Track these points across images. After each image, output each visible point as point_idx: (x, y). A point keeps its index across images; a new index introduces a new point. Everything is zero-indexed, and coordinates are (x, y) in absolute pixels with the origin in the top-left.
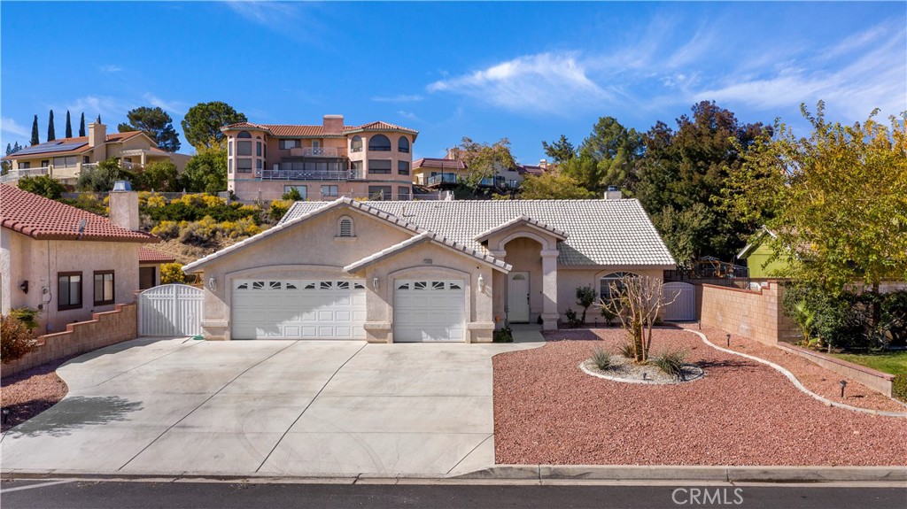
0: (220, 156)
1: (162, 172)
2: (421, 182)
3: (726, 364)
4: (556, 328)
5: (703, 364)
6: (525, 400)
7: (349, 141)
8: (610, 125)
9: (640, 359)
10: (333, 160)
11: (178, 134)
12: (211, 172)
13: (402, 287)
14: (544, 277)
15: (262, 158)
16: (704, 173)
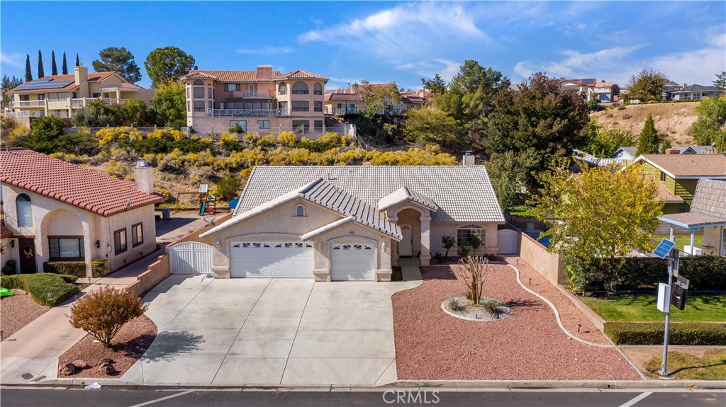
0: (178, 94)
1: (135, 107)
2: (330, 111)
3: (524, 304)
4: (429, 265)
5: (511, 304)
6: (411, 334)
7: (277, 86)
8: (473, 67)
9: (475, 303)
10: (266, 101)
11: (139, 69)
12: (172, 107)
13: (336, 248)
14: (422, 234)
15: (212, 100)
16: (536, 126)
